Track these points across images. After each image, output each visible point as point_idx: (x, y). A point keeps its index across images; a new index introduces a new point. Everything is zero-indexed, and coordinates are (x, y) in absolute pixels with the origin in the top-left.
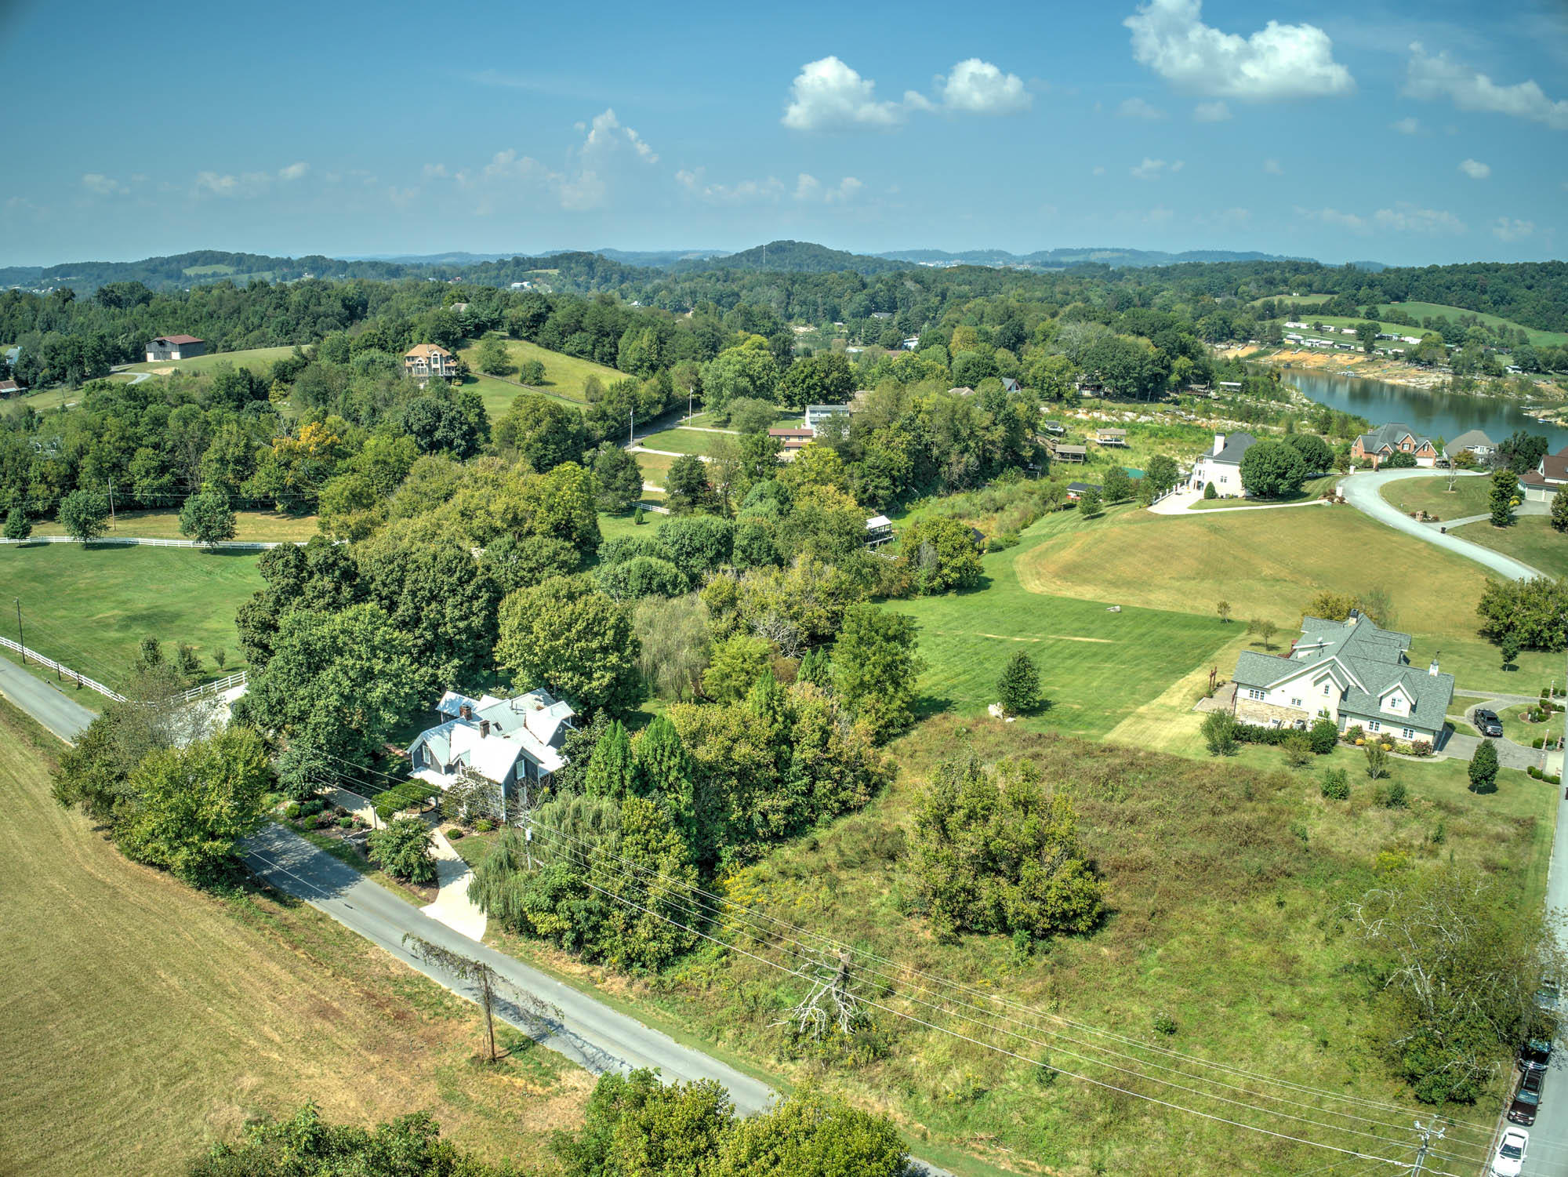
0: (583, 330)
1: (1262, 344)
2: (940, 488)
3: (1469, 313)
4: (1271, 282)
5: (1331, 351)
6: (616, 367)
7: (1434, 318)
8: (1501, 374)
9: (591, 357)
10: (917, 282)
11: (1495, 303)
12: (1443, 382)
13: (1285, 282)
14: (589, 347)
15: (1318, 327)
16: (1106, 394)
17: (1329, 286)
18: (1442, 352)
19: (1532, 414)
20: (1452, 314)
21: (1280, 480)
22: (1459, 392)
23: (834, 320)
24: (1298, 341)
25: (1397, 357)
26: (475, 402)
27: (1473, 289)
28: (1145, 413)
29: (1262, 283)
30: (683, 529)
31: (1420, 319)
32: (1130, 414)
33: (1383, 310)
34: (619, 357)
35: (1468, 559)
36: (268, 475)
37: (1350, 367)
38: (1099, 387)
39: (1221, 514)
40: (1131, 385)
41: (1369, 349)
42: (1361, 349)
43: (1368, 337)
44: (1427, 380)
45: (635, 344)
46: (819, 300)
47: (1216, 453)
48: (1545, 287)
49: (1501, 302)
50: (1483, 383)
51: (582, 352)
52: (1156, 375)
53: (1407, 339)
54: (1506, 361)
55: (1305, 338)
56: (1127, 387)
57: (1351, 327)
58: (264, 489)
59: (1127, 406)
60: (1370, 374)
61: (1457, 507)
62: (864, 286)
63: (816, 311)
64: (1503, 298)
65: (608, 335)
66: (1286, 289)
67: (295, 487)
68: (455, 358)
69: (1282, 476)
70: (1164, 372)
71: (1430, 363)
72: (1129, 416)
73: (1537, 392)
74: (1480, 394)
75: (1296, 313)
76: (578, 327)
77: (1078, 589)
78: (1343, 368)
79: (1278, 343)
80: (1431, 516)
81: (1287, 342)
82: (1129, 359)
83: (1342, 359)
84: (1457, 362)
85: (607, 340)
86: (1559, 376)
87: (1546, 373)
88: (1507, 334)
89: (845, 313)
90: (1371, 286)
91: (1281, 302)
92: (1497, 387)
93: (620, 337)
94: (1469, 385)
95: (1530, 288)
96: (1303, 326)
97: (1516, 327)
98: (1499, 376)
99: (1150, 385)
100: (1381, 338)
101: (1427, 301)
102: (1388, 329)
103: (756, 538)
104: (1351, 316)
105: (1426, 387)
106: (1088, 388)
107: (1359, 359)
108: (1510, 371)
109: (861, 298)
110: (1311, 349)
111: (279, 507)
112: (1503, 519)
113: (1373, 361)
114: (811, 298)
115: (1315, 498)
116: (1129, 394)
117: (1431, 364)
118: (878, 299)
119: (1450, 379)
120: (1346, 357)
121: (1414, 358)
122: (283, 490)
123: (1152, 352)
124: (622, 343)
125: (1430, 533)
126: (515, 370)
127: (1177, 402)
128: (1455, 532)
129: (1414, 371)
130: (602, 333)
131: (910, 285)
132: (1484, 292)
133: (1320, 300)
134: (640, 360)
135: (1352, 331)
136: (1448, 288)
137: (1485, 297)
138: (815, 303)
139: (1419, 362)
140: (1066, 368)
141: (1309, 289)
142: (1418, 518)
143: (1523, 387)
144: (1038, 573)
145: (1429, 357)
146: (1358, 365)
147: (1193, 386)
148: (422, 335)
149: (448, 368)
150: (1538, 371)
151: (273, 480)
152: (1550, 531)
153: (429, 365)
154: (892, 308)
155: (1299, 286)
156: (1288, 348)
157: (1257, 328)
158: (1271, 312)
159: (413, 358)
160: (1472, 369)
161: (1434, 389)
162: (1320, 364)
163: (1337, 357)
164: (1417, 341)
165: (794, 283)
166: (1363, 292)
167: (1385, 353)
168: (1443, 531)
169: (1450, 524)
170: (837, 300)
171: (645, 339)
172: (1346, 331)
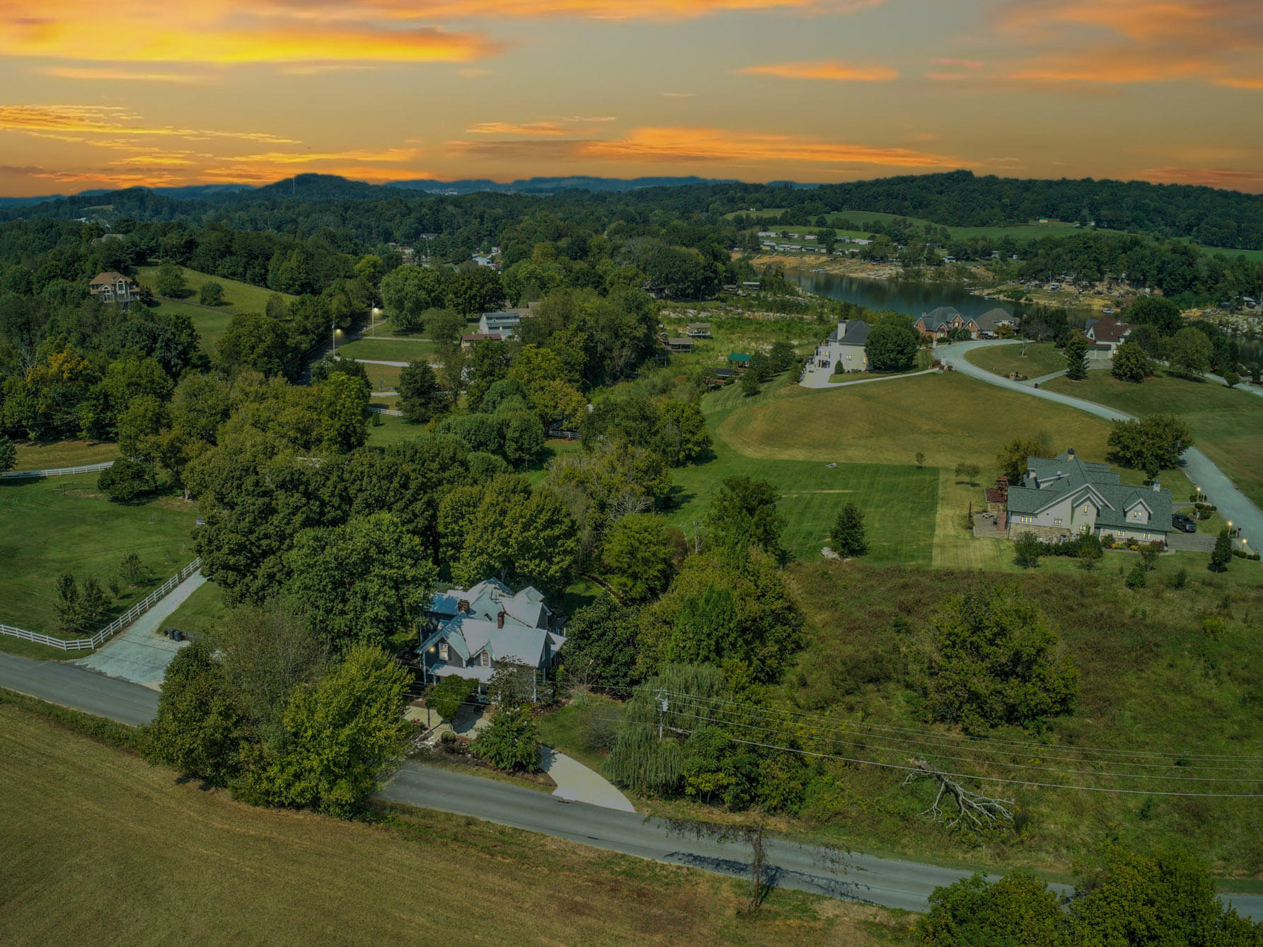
0: (232, 254)
1: (745, 251)
2: (607, 379)
3: (899, 218)
4: (732, 200)
5: (800, 253)
6: (267, 287)
7: (871, 223)
8: (940, 263)
9: (243, 278)
10: (456, 206)
11: (915, 208)
12: (897, 273)
13: (743, 199)
14: (241, 270)
15: (785, 235)
16: (667, 295)
17: (777, 201)
18: (892, 250)
19: (977, 293)
20: (886, 219)
21: (899, 356)
22: (910, 280)
23: (387, 241)
24: (772, 247)
25: (853, 255)
26: (184, 324)
27: (896, 197)
28: (704, 309)
29: (725, 201)
30: (467, 426)
31: (860, 224)
32: (691, 311)
33: (830, 218)
34: (270, 277)
35: (1067, 406)
36: (19, 404)
37: (819, 266)
38: (661, 290)
39: (861, 384)
40: (689, 286)
41: (830, 251)
42: (824, 251)
43: (828, 241)
44: (884, 273)
45: (286, 264)
46: (373, 224)
47: (840, 337)
48: (953, 192)
49: (920, 207)
50: (929, 272)
51: (234, 274)
52: (706, 278)
53: (857, 241)
54: (943, 253)
55: (778, 244)
56: (685, 289)
57: (810, 233)
58: (16, 418)
59: (689, 305)
60: (835, 270)
61: (1036, 368)
62: (410, 211)
63: (370, 233)
64: (921, 204)
65: (256, 258)
66: (745, 205)
67: (46, 415)
68: (135, 283)
69: (901, 352)
70: (712, 275)
71: (882, 258)
72: (691, 313)
73: (972, 276)
74: (927, 281)
75: (765, 224)
76: (228, 251)
77: (789, 452)
78: (813, 267)
79: (756, 248)
80: (1021, 376)
81: (764, 248)
82: (686, 266)
83: (810, 259)
84: (905, 257)
85: (256, 263)
86: (985, 262)
87: (974, 260)
88: (932, 232)
89: (397, 234)
90: (812, 199)
91: (748, 216)
92: (940, 275)
93: (268, 259)
94: (918, 274)
95: (941, 193)
96: (773, 235)
97: (939, 226)
98: (939, 265)
99: (703, 287)
100: (837, 241)
101: (859, 209)
102: (842, 234)
103: (526, 430)
104: (805, 225)
105: (884, 278)
106: (653, 291)
107: (824, 259)
108: (946, 261)
109: (410, 221)
110: (784, 253)
111: (32, 435)
112: (1077, 373)
113: (834, 260)
114: (365, 222)
115: (925, 368)
116: (688, 296)
117: (883, 260)
118: (425, 222)
119: (901, 270)
120: (813, 258)
121: (869, 256)
122: (35, 418)
123: (702, 259)
124: (272, 264)
125: (1026, 388)
126: (192, 293)
127: (723, 301)
128: (1045, 386)
129: (870, 266)
130: (252, 256)
131: (450, 208)
132: (905, 199)
133: (778, 213)
134: (292, 279)
135: (812, 237)
136: (875, 198)
137: (907, 204)
138: (369, 227)
139: (873, 258)
140: (637, 275)
141: (763, 205)
142: (1013, 378)
143: (961, 272)
144: (745, 443)
145: (881, 254)
146: (823, 263)
147: (726, 287)
148: (95, 264)
149: (133, 294)
150: (968, 259)
151: (25, 409)
152: (1113, 380)
153: (115, 292)
154: (438, 229)
155: (755, 202)
156: (765, 253)
157: (740, 238)
158: (741, 224)
159: (98, 286)
160: (917, 262)
161: (891, 279)
162: (795, 265)
163: (806, 258)
164: (866, 242)
165: (346, 209)
166: (807, 205)
167: (843, 253)
168: (1036, 386)
169: (1040, 380)
170: (388, 224)
171: (294, 258)
172: (808, 237)
